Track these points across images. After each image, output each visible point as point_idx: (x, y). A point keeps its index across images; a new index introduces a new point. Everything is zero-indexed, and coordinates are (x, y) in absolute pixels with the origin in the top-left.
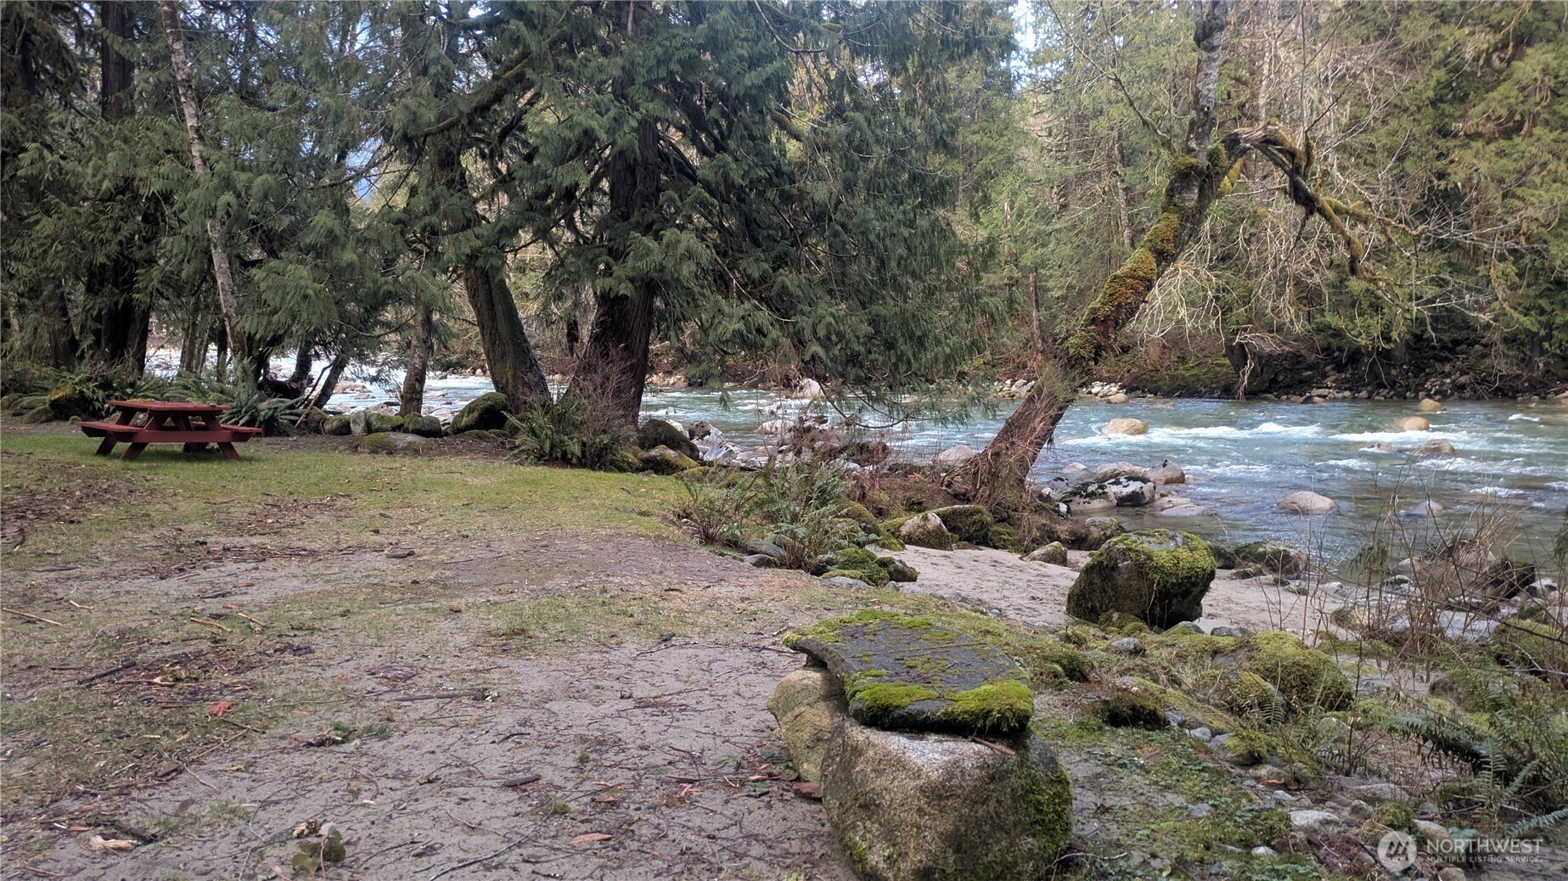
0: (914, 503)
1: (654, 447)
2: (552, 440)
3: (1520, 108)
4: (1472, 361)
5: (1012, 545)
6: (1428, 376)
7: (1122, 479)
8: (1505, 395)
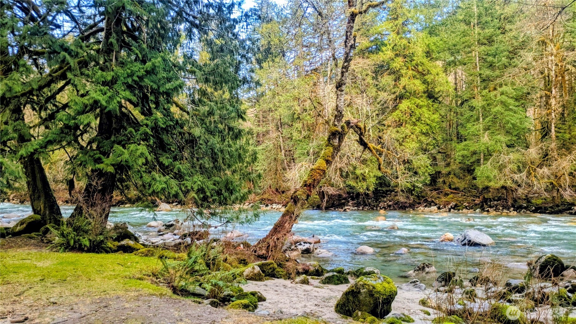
0: (241, 260)
1: (122, 240)
2: (74, 239)
3: (402, 118)
4: (392, 197)
5: (284, 276)
6: (380, 202)
7: (302, 243)
8: (402, 209)
